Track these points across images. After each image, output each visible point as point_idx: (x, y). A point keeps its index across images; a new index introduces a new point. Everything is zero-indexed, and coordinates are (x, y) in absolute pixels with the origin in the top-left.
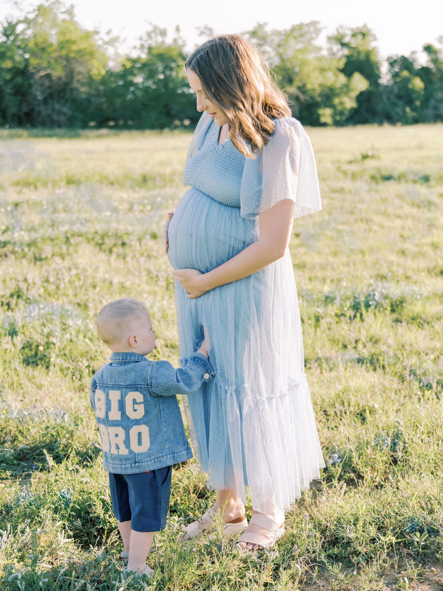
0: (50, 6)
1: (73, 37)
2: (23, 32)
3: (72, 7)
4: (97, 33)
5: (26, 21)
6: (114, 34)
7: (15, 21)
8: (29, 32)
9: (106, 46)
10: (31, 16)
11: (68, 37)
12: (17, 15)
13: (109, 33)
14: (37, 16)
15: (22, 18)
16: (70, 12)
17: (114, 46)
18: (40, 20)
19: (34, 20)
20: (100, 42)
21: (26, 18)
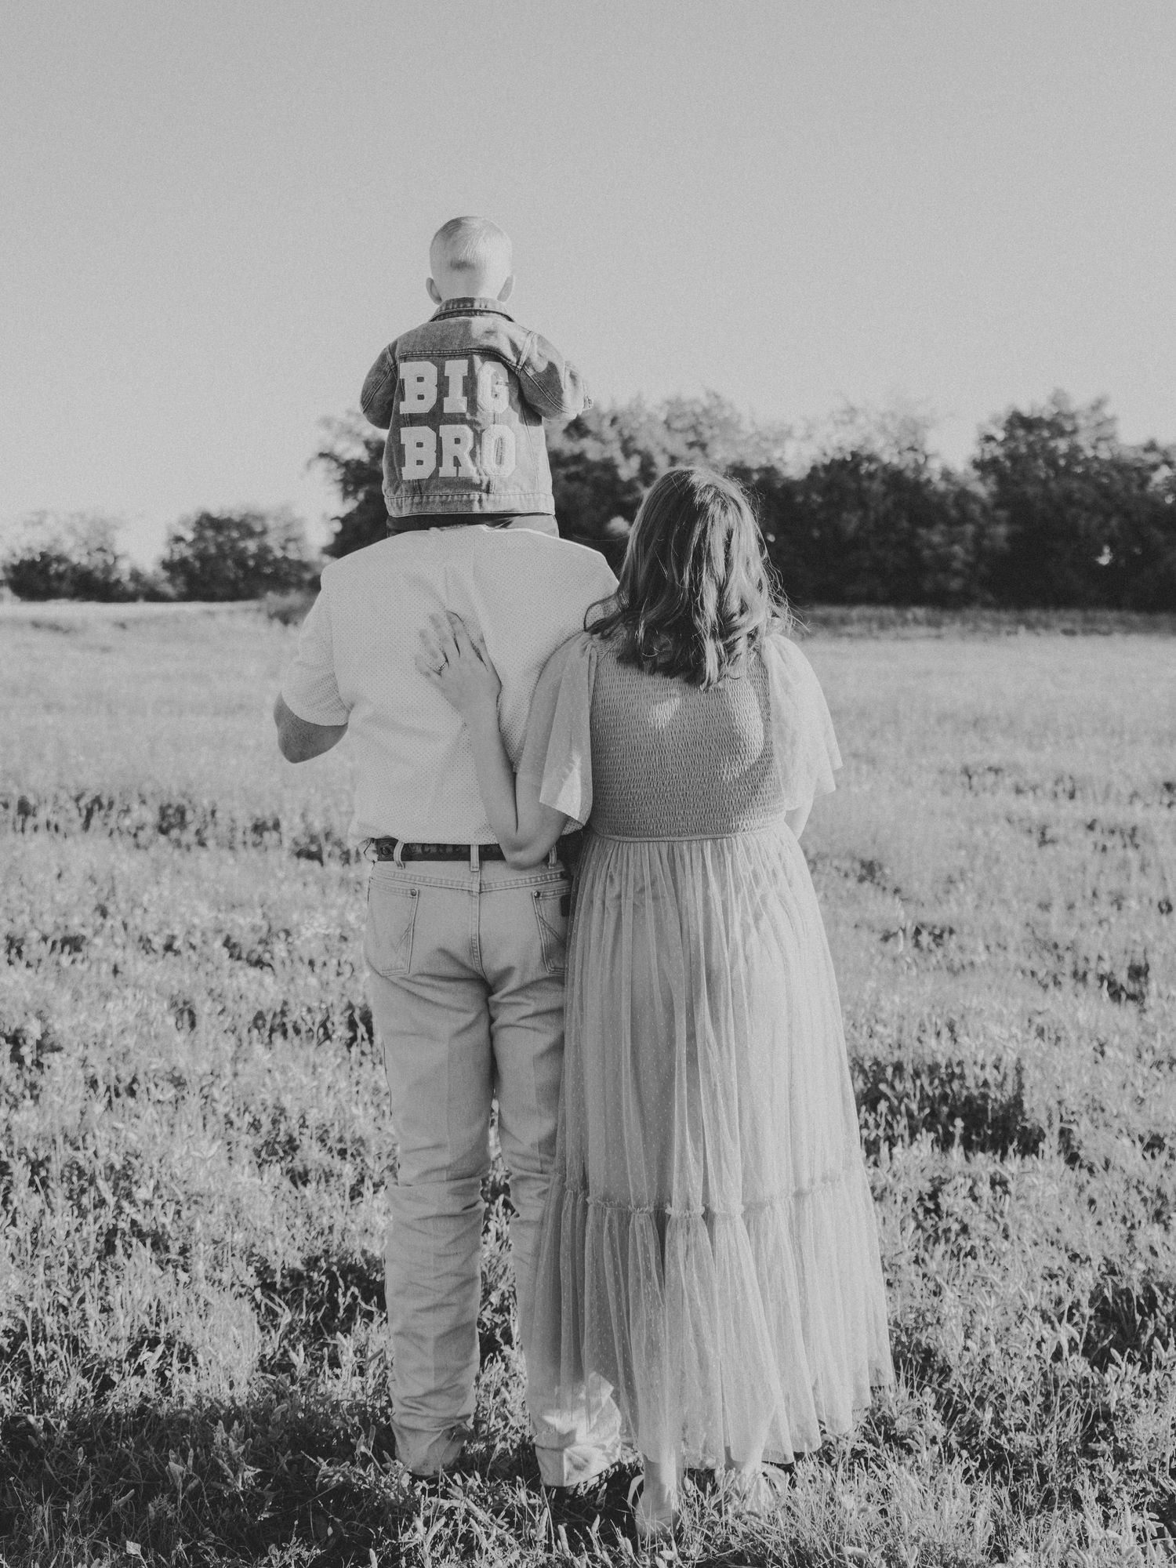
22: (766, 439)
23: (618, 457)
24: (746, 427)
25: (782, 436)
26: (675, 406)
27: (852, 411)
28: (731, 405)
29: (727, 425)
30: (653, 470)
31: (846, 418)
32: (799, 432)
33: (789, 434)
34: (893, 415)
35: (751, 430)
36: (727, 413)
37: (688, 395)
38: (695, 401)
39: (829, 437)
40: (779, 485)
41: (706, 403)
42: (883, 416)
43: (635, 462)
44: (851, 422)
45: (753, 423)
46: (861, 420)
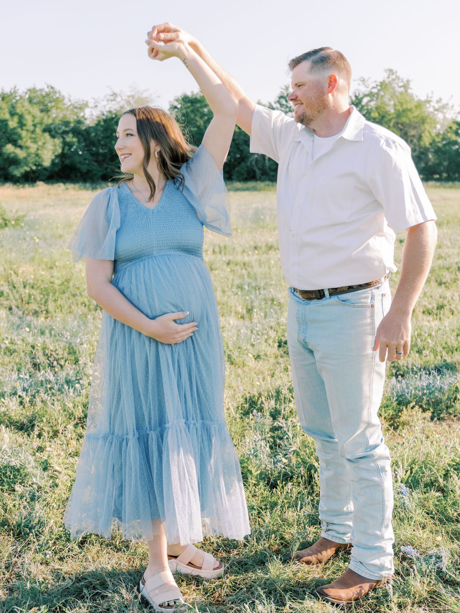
0: (389, 82)
1: (409, 106)
2: (367, 104)
3: (408, 81)
4: (429, 102)
5: (371, 95)
6: (444, 102)
7: (361, 96)
8: (372, 104)
9: (436, 113)
10: (375, 91)
11: (404, 107)
12: (364, 90)
13: (438, 102)
14: (379, 90)
15: (367, 93)
16: (406, 86)
17: (442, 112)
18: (382, 93)
19: (377, 94)
20: (431, 109)
21: (371, 92)
22: (76, 108)
23: (7, 116)
24: (66, 101)
25: (83, 107)
26: (32, 91)
27: (115, 95)
28: (59, 92)
29: (58, 101)
30: (24, 122)
31: (112, 98)
32: (91, 104)
33: (86, 105)
34: (133, 97)
35: (69, 104)
36: (57, 95)
37: (38, 87)
38: (41, 90)
39: (105, 106)
40: (84, 128)
41: (47, 90)
42: (129, 97)
43: (16, 119)
44: (114, 100)
45: (70, 100)
46: (119, 99)
